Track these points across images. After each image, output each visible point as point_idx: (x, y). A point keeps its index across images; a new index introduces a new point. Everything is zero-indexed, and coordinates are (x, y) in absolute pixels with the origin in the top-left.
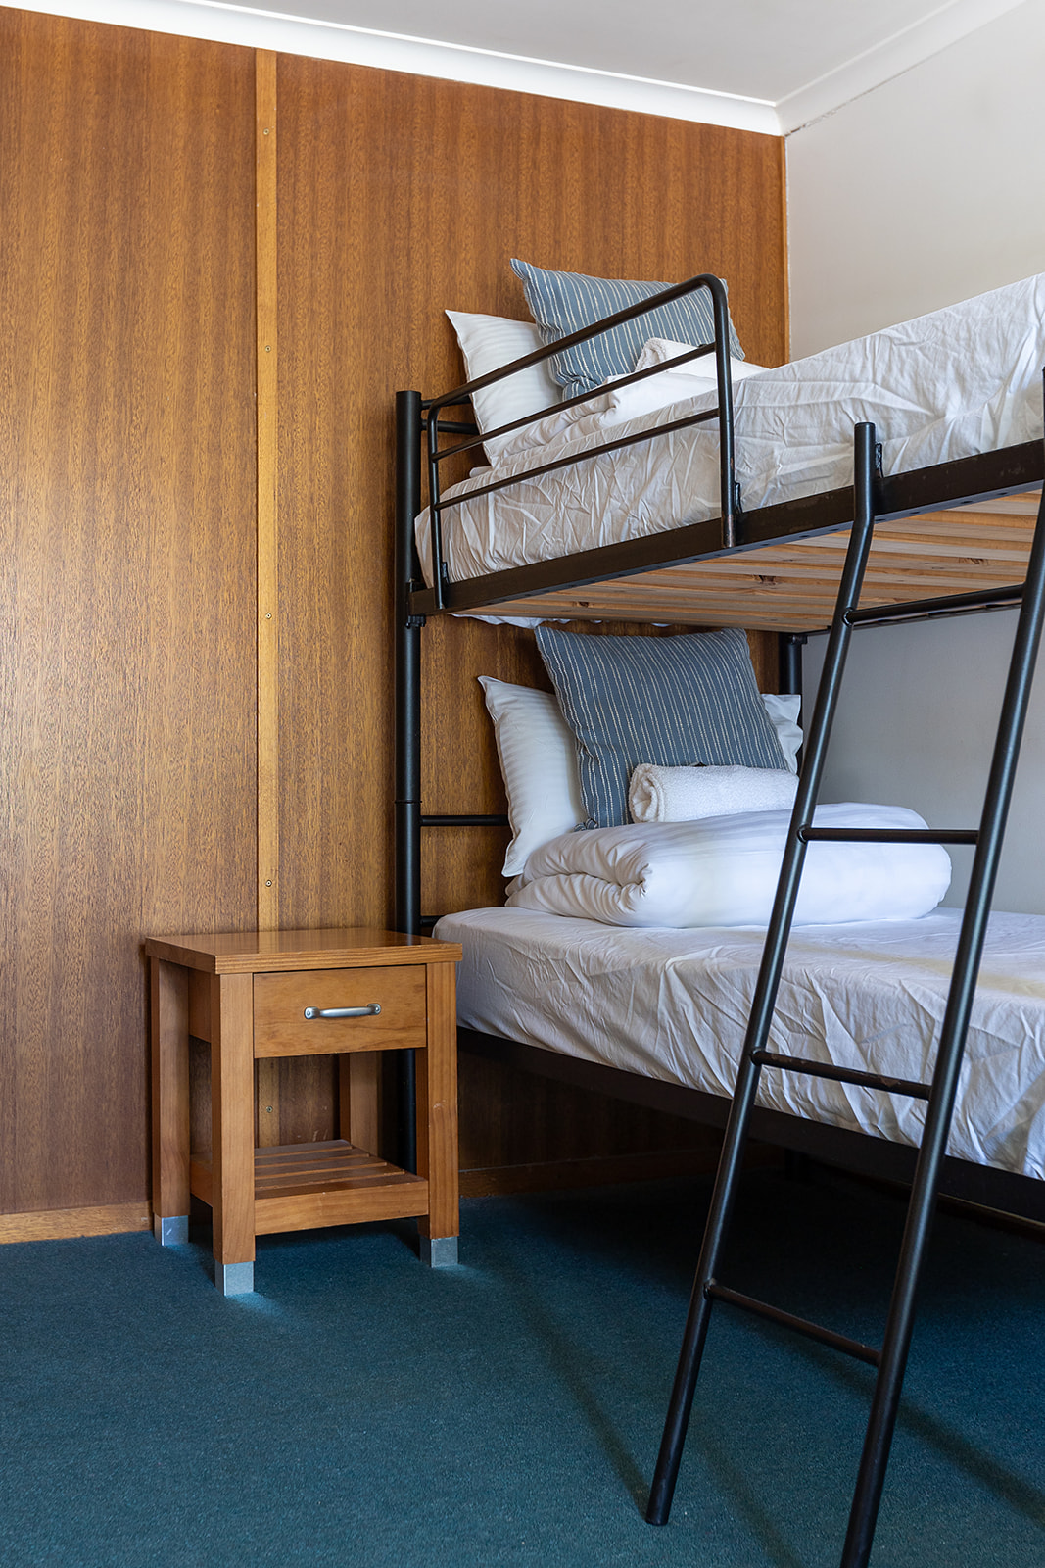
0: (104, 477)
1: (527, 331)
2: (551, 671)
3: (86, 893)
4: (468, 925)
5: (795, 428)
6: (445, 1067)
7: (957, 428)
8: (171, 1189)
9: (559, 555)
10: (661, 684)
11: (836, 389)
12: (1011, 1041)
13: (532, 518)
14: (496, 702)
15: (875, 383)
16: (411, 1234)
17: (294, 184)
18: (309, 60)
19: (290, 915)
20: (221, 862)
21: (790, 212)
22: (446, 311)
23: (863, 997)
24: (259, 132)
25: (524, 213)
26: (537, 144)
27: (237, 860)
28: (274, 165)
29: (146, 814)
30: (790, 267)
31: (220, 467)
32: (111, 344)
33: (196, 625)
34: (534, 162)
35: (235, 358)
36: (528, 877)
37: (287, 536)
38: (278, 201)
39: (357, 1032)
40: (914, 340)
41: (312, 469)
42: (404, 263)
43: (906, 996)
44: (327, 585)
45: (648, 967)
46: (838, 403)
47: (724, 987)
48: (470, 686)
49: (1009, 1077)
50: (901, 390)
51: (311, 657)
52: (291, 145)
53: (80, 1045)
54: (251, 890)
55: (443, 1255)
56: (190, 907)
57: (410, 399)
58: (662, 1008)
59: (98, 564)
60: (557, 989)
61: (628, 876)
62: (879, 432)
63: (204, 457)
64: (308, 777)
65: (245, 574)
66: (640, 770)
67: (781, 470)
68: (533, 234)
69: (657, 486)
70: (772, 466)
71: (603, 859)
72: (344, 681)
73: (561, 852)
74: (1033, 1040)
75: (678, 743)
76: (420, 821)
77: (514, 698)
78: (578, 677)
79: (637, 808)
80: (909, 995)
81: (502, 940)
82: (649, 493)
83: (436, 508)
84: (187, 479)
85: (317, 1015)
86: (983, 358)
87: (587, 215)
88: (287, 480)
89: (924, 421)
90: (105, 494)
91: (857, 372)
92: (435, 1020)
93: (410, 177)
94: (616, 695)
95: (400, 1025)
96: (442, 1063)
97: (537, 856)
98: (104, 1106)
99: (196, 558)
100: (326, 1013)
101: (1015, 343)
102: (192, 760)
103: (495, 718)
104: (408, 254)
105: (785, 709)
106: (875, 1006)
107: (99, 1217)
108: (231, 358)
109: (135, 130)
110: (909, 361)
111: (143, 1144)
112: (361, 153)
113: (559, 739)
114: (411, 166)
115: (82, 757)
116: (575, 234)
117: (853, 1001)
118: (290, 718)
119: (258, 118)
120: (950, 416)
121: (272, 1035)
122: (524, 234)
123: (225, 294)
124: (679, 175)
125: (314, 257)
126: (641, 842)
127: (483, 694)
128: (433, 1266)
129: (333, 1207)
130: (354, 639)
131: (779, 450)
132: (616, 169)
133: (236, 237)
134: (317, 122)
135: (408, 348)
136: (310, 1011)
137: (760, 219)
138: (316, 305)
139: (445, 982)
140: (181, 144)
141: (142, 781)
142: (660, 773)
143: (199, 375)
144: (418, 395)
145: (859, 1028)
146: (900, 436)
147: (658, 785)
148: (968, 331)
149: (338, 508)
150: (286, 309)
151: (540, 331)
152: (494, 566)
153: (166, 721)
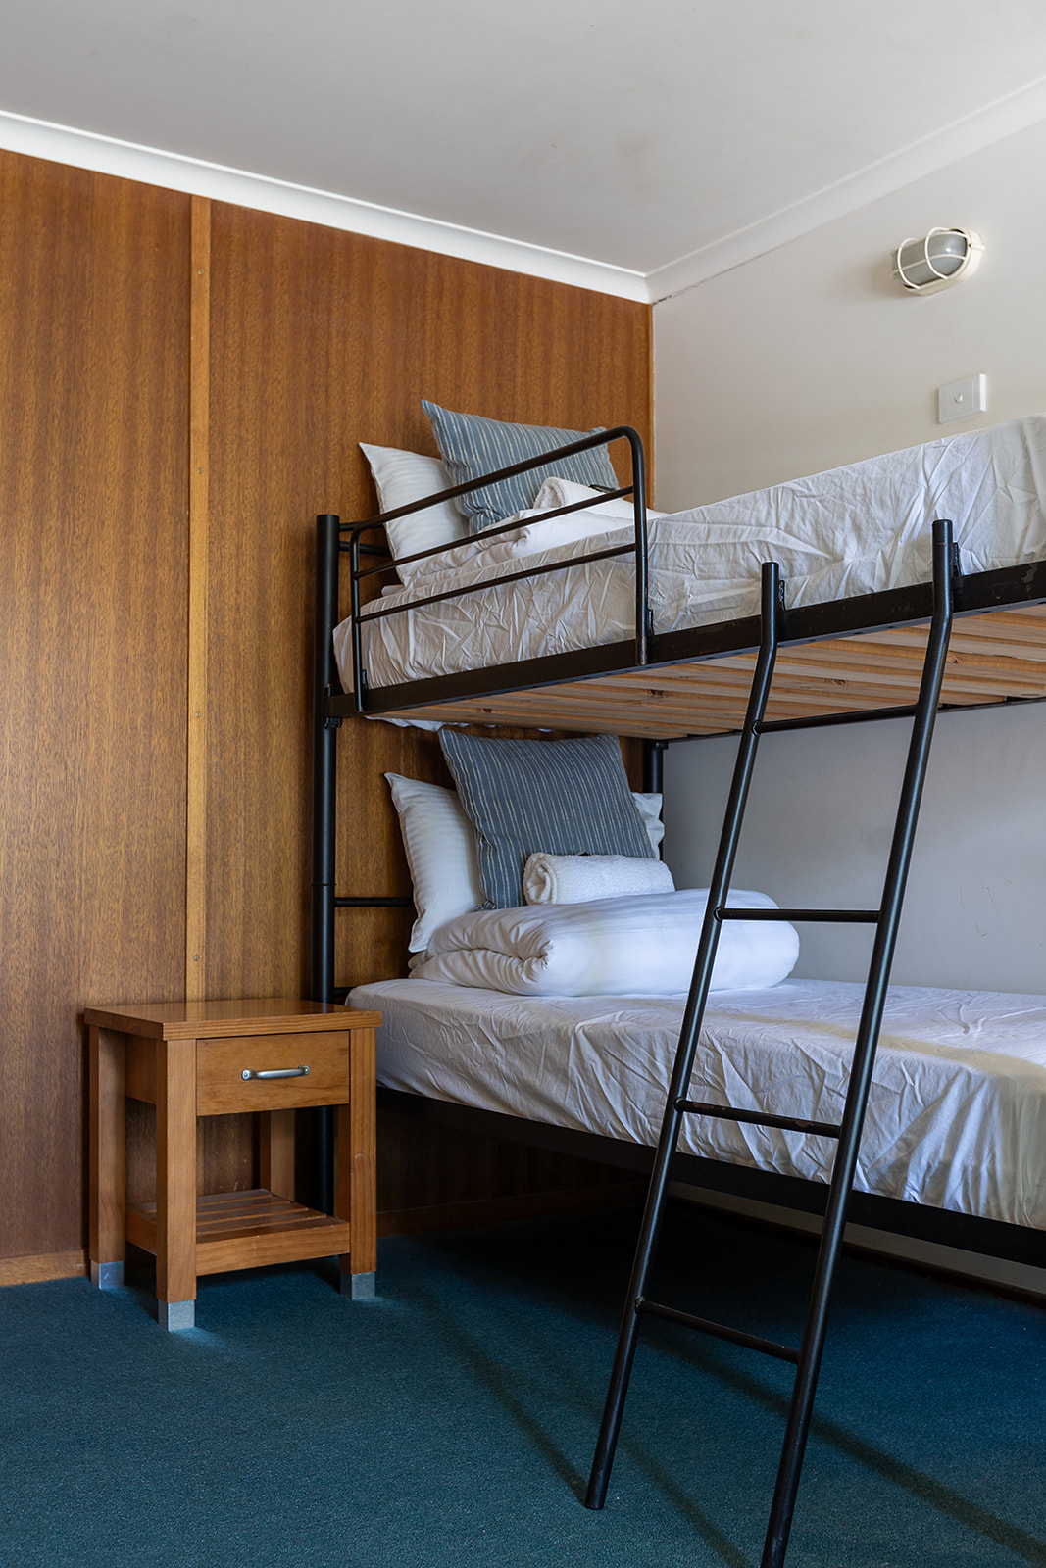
0: (47, 583)
1: (432, 465)
2: (453, 770)
3: (27, 967)
4: (382, 995)
5: (704, 564)
6: (366, 1121)
7: (854, 570)
8: (108, 1237)
9: (478, 667)
11: (743, 532)
12: (893, 1088)
13: (452, 633)
14: (402, 796)
15: (779, 529)
17: (225, 321)
18: (240, 208)
19: (217, 986)
20: (153, 939)
22: (361, 444)
23: (760, 1054)
24: (193, 273)
25: (429, 358)
26: (441, 298)
27: (167, 937)
28: (207, 303)
29: (84, 895)
31: (155, 577)
32: (55, 460)
33: (133, 721)
34: (438, 315)
35: (170, 478)
36: (432, 952)
37: (216, 642)
38: (211, 336)
39: (288, 1091)
40: (814, 492)
41: (239, 582)
42: (323, 399)
43: (799, 1052)
44: (251, 687)
45: (559, 1030)
46: (745, 544)
47: (631, 1046)
48: (377, 781)
49: (891, 1119)
50: (802, 535)
51: (236, 753)
52: (223, 286)
53: (21, 1108)
54: (179, 964)
55: (362, 1288)
56: (124, 979)
57: (330, 522)
58: (572, 1065)
59: (42, 664)
60: (470, 1050)
61: (532, 951)
62: (782, 570)
63: (141, 567)
64: (232, 861)
65: (177, 676)
66: (534, 858)
67: (691, 600)
68: (437, 378)
69: (574, 609)
70: (683, 596)
71: (505, 936)
72: (265, 776)
73: (464, 931)
74: (912, 1087)
75: (565, 835)
76: (335, 902)
77: (417, 793)
78: (478, 774)
79: (532, 891)
80: (801, 1050)
81: (417, 1008)
82: (566, 615)
83: (358, 621)
84: (125, 587)
85: (254, 1076)
86: (877, 511)
87: (483, 364)
88: (216, 591)
89: (824, 563)
90: (48, 598)
91: (763, 519)
92: (357, 1079)
93: (329, 320)
94: (512, 792)
95: (326, 1085)
96: (363, 1119)
97: (441, 933)
98: (43, 1164)
99: (132, 660)
100: (262, 1074)
101: (906, 500)
102: (127, 846)
103: (400, 810)
104: (327, 391)
105: (649, 805)
106: (771, 1062)
107: (39, 1265)
108: (165, 478)
109: (80, 263)
110: (810, 511)
111: (79, 1197)
112: (286, 297)
113: (459, 830)
114: (330, 311)
115: (25, 841)
116: (473, 380)
117: (751, 1057)
118: (216, 807)
119: (193, 260)
120: (848, 560)
121: (213, 1095)
122: (428, 378)
123: (161, 419)
124: (562, 332)
125: (242, 388)
126: (540, 922)
127: (389, 789)
128: (353, 1297)
129: (265, 1249)
130: (275, 738)
131: (689, 582)
132: (509, 324)
133: (172, 367)
134: (246, 265)
135: (325, 475)
136: (247, 1073)
138: (243, 433)
139: (366, 1046)
140: (122, 279)
141: (81, 864)
142: (552, 861)
143: (136, 492)
144: (336, 518)
145: (756, 1080)
146: (801, 574)
147: (551, 871)
148: (864, 488)
149: (262, 619)
150: (216, 434)
151: (447, 467)
152: (414, 675)
153: (104, 809)
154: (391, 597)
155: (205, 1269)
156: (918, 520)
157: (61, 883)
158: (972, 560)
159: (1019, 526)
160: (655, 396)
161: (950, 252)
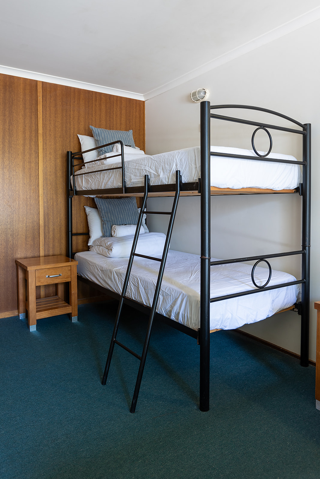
0: (6, 168)
1: (93, 139)
2: (97, 206)
3: (4, 251)
4: (80, 256)
5: (135, 173)
6: (75, 285)
7: (162, 178)
8: (22, 308)
9: (95, 189)
10: (118, 209)
11: (142, 167)
12: (169, 294)
13: (91, 181)
14: (87, 211)
15: (149, 167)
17: (46, 109)
18: (49, 83)
19: (47, 253)
20: (32, 243)
22: (78, 135)
23: (146, 281)
24: (38, 98)
25: (94, 115)
26: (96, 102)
27: (35, 243)
28: (42, 105)
29: (16, 235)
31: (31, 166)
32: (7, 141)
33: (26, 197)
34: (95, 105)
35: (34, 144)
36: (93, 245)
37: (45, 179)
38: (43, 112)
39: (57, 279)
40: (155, 160)
41: (50, 166)
42: (69, 124)
44: (54, 189)
45: (110, 270)
46: (142, 169)
47: (123, 276)
48: (83, 208)
49: (169, 301)
50: (153, 169)
51: (50, 203)
52: (45, 100)
53: (3, 281)
54: (38, 249)
55: (75, 320)
56: (26, 253)
58: (112, 278)
59: (5, 186)
60: (95, 271)
61: (110, 249)
62: (149, 177)
63: (28, 164)
64: (50, 226)
65: (36, 187)
66: (113, 226)
67: (133, 181)
68: (95, 119)
69: (112, 179)
70: (131, 179)
71: (105, 244)
72: (57, 208)
73: (98, 242)
74: (173, 295)
75: (121, 220)
76: (72, 235)
77: (90, 211)
78: (102, 207)
79: (113, 234)
80: (153, 282)
81: (86, 260)
82: (110, 180)
83: (74, 176)
84: (24, 168)
85: (49, 277)
86: (166, 166)
87: (106, 116)
88: (45, 168)
89: (157, 176)
90: (6, 171)
91: (146, 164)
92: (73, 276)
93: (70, 107)
94: (110, 211)
95: (66, 278)
96: (74, 284)
97: (94, 242)
98: (8, 292)
99: (26, 184)
100: (50, 276)
101: (172, 164)
102: (26, 224)
103: (87, 214)
104: (70, 123)
106: (147, 284)
107: (8, 314)
108: (33, 144)
109: (12, 97)
110: (154, 164)
111: (17, 299)
112: (60, 103)
113: (99, 219)
114: (70, 105)
115: (2, 224)
116: (104, 119)
117: (144, 282)
118: (46, 215)
119: (38, 95)
120: (161, 176)
121: (39, 281)
122: (93, 119)
123: (31, 131)
124: (124, 108)
125: (50, 123)
126: (112, 242)
127: (85, 209)
128: (73, 322)
129: (52, 313)
130: (59, 200)
131: (132, 177)
132: (112, 107)
133: (34, 119)
134: (50, 96)
135: (70, 142)
136: (47, 276)
138: (51, 133)
139: (75, 269)
140: (22, 100)
141: (15, 229)
142: (117, 227)
143: (26, 147)
144: (71, 152)
145: (145, 287)
146: (153, 178)
147: (116, 229)
148: (164, 160)
149: (56, 174)
150: (44, 134)
151: (96, 141)
152: (84, 189)
153: (20, 217)
154: (82, 171)
155: (38, 318)
156: (174, 169)
157: (11, 233)
158: (185, 180)
159: (194, 173)
160: (146, 121)
161: (202, 94)
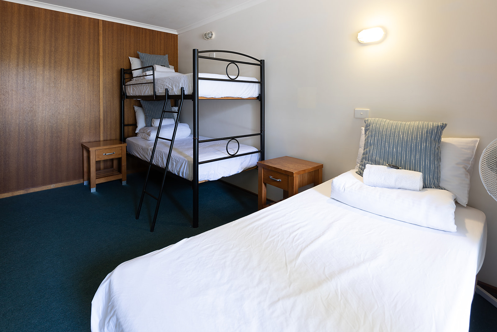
0: (75, 79)
1: (140, 61)
3: (73, 137)
5: (161, 86)
8: (86, 177)
10: (157, 107)
11: (165, 83)
13: (135, 90)
14: (136, 109)
15: (168, 83)
16: (120, 181)
17: (105, 39)
18: (108, 21)
19: (105, 139)
20: (94, 132)
21: (178, 45)
22: (129, 57)
24: (100, 31)
25: (141, 43)
26: (143, 35)
27: (97, 132)
28: (102, 36)
29: (82, 126)
30: (178, 52)
31: (94, 78)
32: (76, 61)
33: (90, 100)
35: (96, 63)
36: (139, 133)
37: (105, 87)
38: (103, 41)
39: (112, 156)
41: (108, 78)
42: (122, 50)
44: (111, 94)
45: (147, 148)
46: (164, 85)
48: (132, 107)
50: (170, 85)
51: (108, 103)
52: (105, 33)
54: (99, 136)
55: (124, 183)
56: (90, 138)
57: (123, 69)
61: (149, 134)
62: (168, 89)
63: (91, 77)
64: (108, 120)
65: (98, 93)
66: (153, 119)
67: (159, 91)
68: (142, 47)
69: (148, 89)
71: (147, 131)
72: (113, 107)
73: (143, 130)
76: (124, 125)
77: (138, 109)
79: (152, 124)
83: (125, 86)
84: (89, 80)
85: (105, 154)
86: (177, 84)
87: (150, 44)
88: (104, 80)
89: (172, 89)
92: (123, 154)
94: (151, 110)
95: (118, 155)
96: (124, 159)
97: (140, 130)
99: (90, 91)
100: (107, 154)
102: (90, 118)
103: (135, 111)
107: (75, 182)
110: (171, 82)
112: (116, 35)
113: (144, 115)
114: (124, 37)
118: (105, 112)
119: (100, 29)
120: (174, 90)
121: (98, 158)
122: (140, 47)
123: (95, 54)
124: (163, 39)
126: (151, 130)
127: (134, 108)
128: (123, 185)
129: (108, 179)
130: (115, 101)
131: (159, 89)
132: (154, 38)
133: (96, 46)
134: (109, 30)
135: (123, 62)
137: (174, 45)
138: (109, 56)
139: (125, 149)
140: (87, 32)
142: (155, 120)
143: (90, 65)
144: (124, 69)
146: (170, 90)
147: (155, 122)
148: (176, 80)
149: (113, 84)
150: (104, 56)
151: (142, 62)
152: (131, 95)
153: (85, 113)
154: (131, 82)
155: (97, 183)
156: (181, 86)
158: (186, 93)
159: (190, 89)
161: (210, 35)
